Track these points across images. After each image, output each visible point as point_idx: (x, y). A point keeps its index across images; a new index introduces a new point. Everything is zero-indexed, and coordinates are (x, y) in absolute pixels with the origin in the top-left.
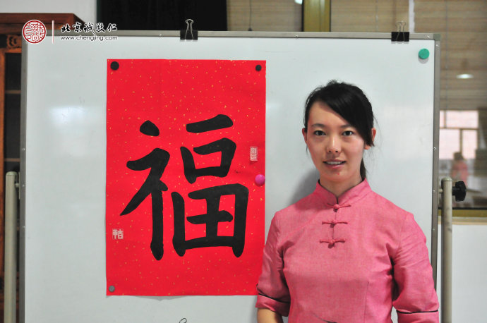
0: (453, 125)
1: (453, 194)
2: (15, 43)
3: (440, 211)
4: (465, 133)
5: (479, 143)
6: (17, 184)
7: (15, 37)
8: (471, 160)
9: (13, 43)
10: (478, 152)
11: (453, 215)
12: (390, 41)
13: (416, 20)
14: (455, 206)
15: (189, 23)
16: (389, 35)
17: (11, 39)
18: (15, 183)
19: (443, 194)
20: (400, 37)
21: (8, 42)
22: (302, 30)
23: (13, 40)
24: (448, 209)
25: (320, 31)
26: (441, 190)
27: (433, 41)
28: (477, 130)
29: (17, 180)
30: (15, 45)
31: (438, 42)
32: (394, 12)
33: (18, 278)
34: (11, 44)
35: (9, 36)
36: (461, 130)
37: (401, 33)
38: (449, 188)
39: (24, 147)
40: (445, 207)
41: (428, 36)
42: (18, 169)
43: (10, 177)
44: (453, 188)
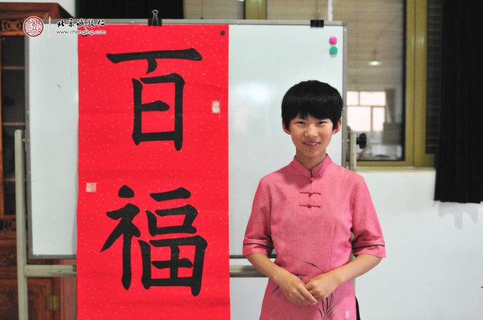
0: (365, 104)
1: (357, 143)
2: (9, 27)
3: (348, 163)
4: (375, 110)
5: (386, 117)
7: (9, 22)
8: (380, 132)
9: (7, 27)
10: (386, 125)
12: (309, 27)
13: (334, 12)
15: (155, 13)
16: (309, 22)
17: (5, 24)
19: (349, 143)
20: (318, 23)
21: (3, 26)
22: (244, 18)
23: (7, 25)
24: (353, 154)
25: (258, 19)
26: (348, 140)
27: (341, 28)
28: (385, 107)
30: (9, 29)
31: (346, 28)
32: (317, 6)
34: (5, 28)
35: (4, 22)
36: (372, 107)
37: (318, 21)
38: (354, 139)
39: (28, 110)
40: (351, 153)
41: (338, 23)
42: (25, 129)
43: (18, 134)
44: (357, 138)
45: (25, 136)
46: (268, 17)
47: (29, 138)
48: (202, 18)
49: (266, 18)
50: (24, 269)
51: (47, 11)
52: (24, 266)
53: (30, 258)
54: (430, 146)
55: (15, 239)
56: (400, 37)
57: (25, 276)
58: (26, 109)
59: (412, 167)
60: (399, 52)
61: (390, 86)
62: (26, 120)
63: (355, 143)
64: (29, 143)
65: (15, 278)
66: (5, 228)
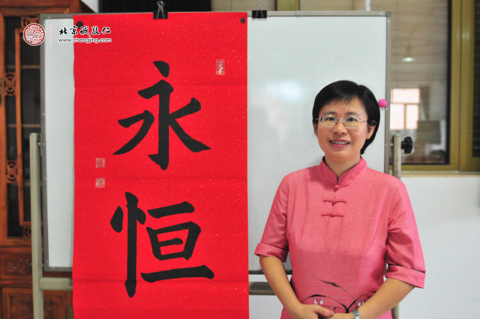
0: (399, 101)
1: (402, 148)
4: (409, 107)
5: (420, 115)
6: (39, 143)
7: (29, 19)
8: (414, 130)
10: (420, 123)
11: (402, 169)
14: (404, 162)
17: (24, 21)
19: (393, 148)
21: (22, 23)
22: (276, 9)
23: (26, 21)
24: (397, 160)
26: (392, 145)
27: (385, 18)
28: (419, 105)
29: (39, 140)
31: (390, 18)
35: (23, 18)
36: (405, 105)
38: (398, 143)
39: (44, 112)
41: (381, 14)
42: (40, 131)
43: (33, 138)
44: (402, 142)
45: (41, 139)
46: (301, 8)
47: (44, 142)
49: (299, 9)
50: (39, 282)
51: (68, 7)
52: (40, 278)
53: (46, 270)
54: (476, 148)
55: (30, 246)
56: (445, 31)
57: (41, 290)
58: (41, 111)
59: (457, 172)
60: (444, 47)
61: (425, 83)
62: (42, 122)
63: (400, 148)
64: (44, 148)
66: (24, 235)
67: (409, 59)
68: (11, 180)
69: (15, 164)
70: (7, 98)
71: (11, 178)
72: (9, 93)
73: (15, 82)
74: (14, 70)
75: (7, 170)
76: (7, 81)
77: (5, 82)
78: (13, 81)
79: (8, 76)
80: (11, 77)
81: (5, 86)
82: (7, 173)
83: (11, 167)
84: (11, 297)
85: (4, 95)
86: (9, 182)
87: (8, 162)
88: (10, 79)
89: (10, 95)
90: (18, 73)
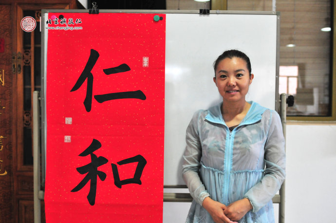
0: (284, 75)
1: (287, 103)
4: (290, 79)
6: (39, 98)
8: (294, 94)
10: (298, 90)
17: (38, 13)
18: (38, 97)
19: (281, 103)
24: (284, 111)
26: (280, 101)
27: (276, 16)
28: (297, 77)
29: (39, 96)
31: (279, 16)
33: (41, 157)
34: (37, 16)
35: (37, 12)
36: (288, 77)
38: (285, 99)
40: (282, 110)
41: (273, 13)
42: (40, 90)
43: (35, 94)
44: (287, 99)
45: (41, 95)
47: (43, 97)
48: (179, 9)
49: (227, 9)
50: (38, 193)
51: (68, 4)
52: (38, 191)
57: (39, 199)
58: (42, 76)
62: (42, 84)
63: (285, 103)
64: (43, 101)
65: (32, 199)
67: (291, 46)
68: (26, 125)
69: (30, 113)
70: (24, 67)
71: (27, 123)
72: (26, 64)
73: (30, 56)
74: (30, 48)
75: (24, 118)
76: (25, 55)
77: (23, 56)
78: (29, 55)
79: (25, 52)
80: (27, 53)
81: (23, 58)
82: (24, 120)
83: (27, 116)
84: (26, 207)
85: (22, 65)
86: (25, 126)
87: (25, 112)
88: (27, 54)
89: (27, 65)
90: (32, 49)
